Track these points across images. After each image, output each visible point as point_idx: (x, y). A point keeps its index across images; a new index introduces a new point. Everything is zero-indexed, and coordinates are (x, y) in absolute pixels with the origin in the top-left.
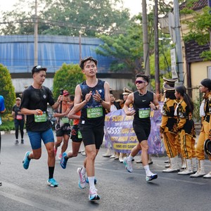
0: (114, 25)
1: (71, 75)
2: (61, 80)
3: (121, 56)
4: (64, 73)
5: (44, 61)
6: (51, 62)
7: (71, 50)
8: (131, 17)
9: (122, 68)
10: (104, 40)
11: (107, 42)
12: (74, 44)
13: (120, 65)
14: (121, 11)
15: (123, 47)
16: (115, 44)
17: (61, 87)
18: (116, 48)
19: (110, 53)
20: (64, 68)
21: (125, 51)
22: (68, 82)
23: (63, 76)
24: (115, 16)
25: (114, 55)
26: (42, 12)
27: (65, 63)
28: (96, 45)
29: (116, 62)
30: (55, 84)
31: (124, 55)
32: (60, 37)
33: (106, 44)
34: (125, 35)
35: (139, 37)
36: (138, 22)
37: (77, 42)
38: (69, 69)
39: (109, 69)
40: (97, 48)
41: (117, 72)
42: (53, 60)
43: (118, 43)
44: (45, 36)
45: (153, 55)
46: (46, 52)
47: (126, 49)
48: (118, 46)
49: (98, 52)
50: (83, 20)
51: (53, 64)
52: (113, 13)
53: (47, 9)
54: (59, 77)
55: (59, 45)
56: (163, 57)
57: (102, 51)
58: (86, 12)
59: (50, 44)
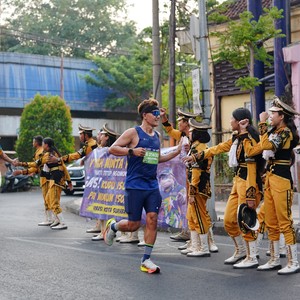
0: (114, 43)
1: (47, 112)
2: (32, 118)
3: (122, 87)
4: (37, 108)
5: (8, 91)
6: (19, 92)
7: (49, 76)
8: (138, 32)
9: (122, 104)
10: (97, 64)
11: (103, 66)
12: (54, 67)
13: (119, 100)
14: (124, 24)
15: (125, 74)
16: (113, 70)
17: (31, 128)
18: (114, 75)
19: (106, 81)
20: (37, 101)
21: (128, 80)
22: (41, 122)
23: (36, 112)
24: (115, 31)
25: (112, 85)
26: (8, 20)
27: (38, 94)
28: (86, 70)
29: (115, 96)
30: (23, 124)
31: (126, 85)
32: (34, 56)
33: (100, 69)
34: (129, 57)
35: (147, 59)
36: (148, 40)
37: (58, 64)
38: (44, 102)
39: (104, 105)
40: (88, 74)
41: (116, 110)
42: (22, 89)
43: (118, 68)
44: (12, 54)
45: (167, 85)
46: (11, 77)
47: (129, 77)
48: (117, 72)
49: (89, 81)
50: (69, 34)
51: (23, 95)
52: (112, 26)
53: (16, 17)
54: (30, 114)
55: (32, 68)
56: (182, 88)
57: (94, 78)
58: (73, 23)
59: (18, 67)
